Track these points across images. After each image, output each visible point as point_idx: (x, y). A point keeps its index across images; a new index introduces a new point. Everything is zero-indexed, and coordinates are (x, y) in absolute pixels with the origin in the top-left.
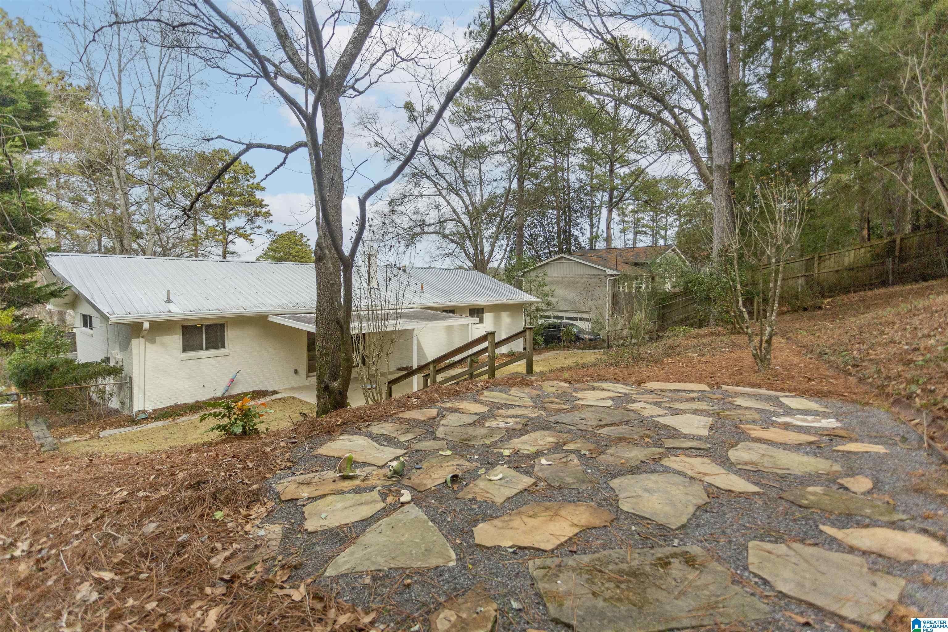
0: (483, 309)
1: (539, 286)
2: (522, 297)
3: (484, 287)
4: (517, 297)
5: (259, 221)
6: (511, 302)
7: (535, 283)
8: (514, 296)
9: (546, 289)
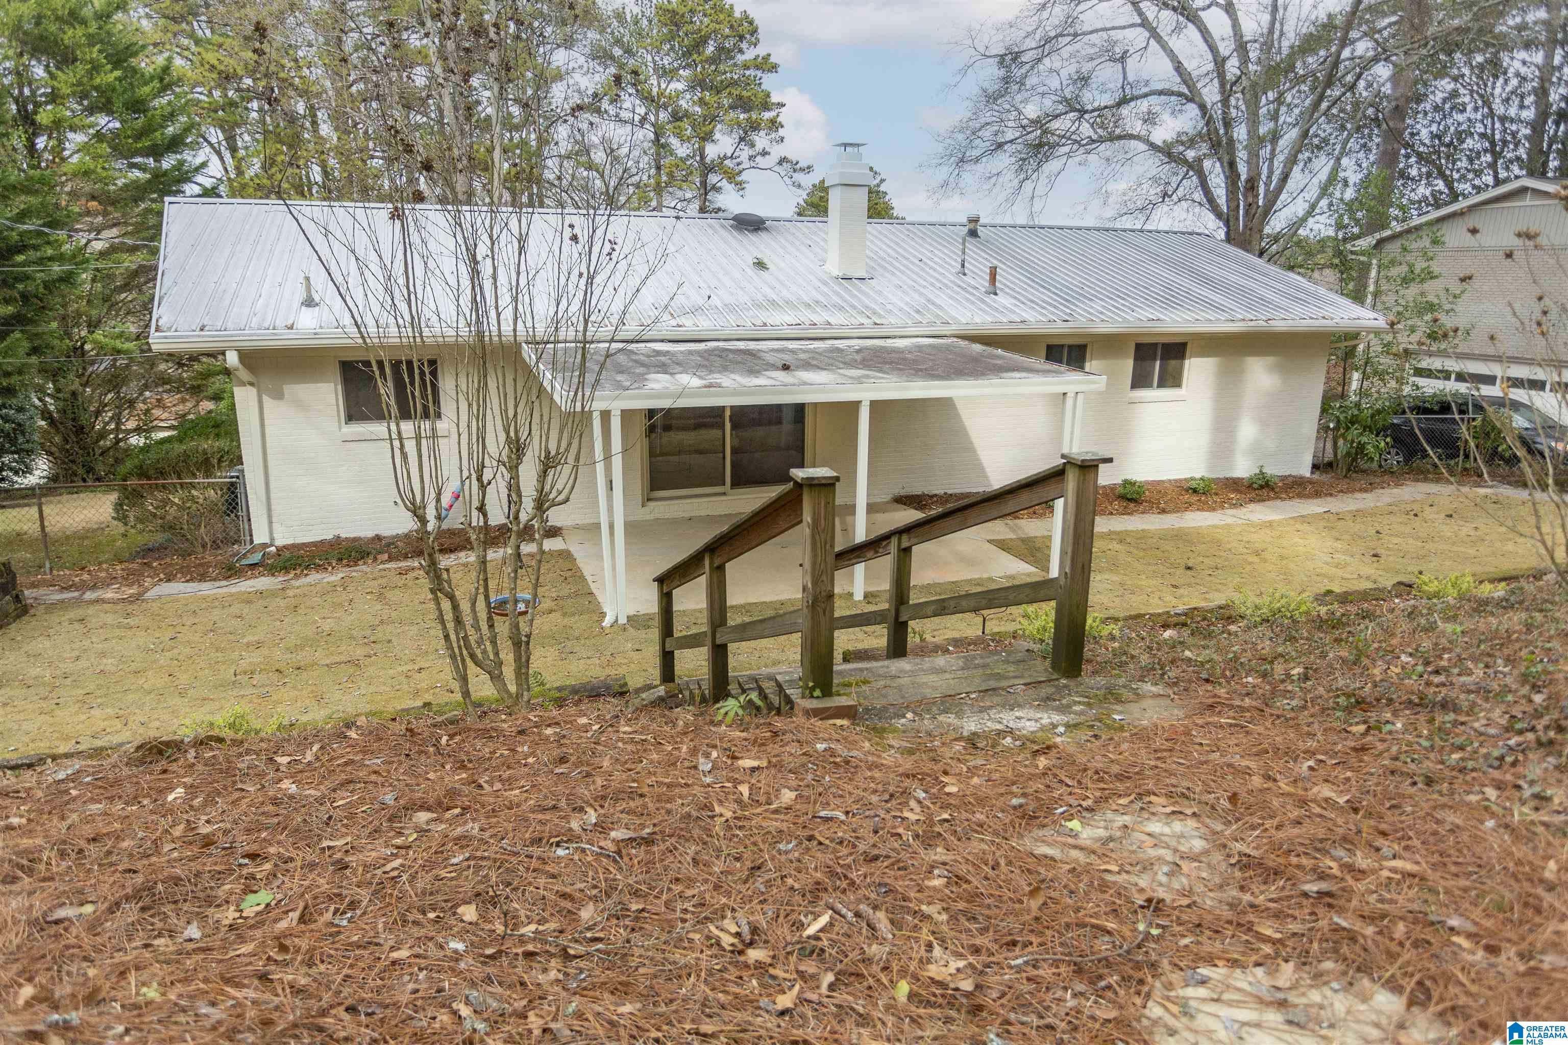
0: (1183, 345)
1: (1406, 281)
2: (1329, 311)
3: (1208, 281)
4: (1313, 311)
5: (761, 140)
6: (1279, 325)
7: (1394, 272)
8: (1298, 310)
9: (1433, 290)
